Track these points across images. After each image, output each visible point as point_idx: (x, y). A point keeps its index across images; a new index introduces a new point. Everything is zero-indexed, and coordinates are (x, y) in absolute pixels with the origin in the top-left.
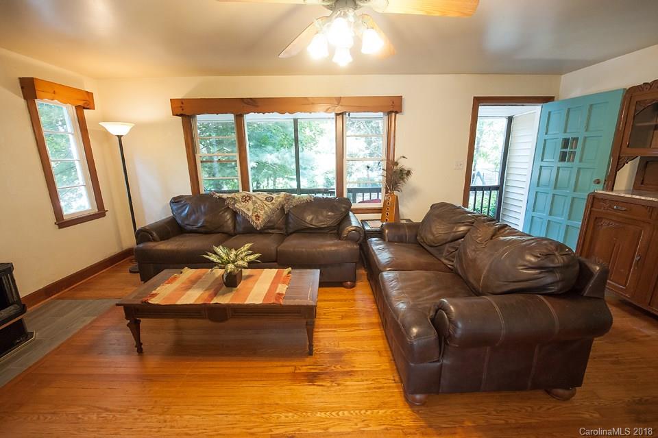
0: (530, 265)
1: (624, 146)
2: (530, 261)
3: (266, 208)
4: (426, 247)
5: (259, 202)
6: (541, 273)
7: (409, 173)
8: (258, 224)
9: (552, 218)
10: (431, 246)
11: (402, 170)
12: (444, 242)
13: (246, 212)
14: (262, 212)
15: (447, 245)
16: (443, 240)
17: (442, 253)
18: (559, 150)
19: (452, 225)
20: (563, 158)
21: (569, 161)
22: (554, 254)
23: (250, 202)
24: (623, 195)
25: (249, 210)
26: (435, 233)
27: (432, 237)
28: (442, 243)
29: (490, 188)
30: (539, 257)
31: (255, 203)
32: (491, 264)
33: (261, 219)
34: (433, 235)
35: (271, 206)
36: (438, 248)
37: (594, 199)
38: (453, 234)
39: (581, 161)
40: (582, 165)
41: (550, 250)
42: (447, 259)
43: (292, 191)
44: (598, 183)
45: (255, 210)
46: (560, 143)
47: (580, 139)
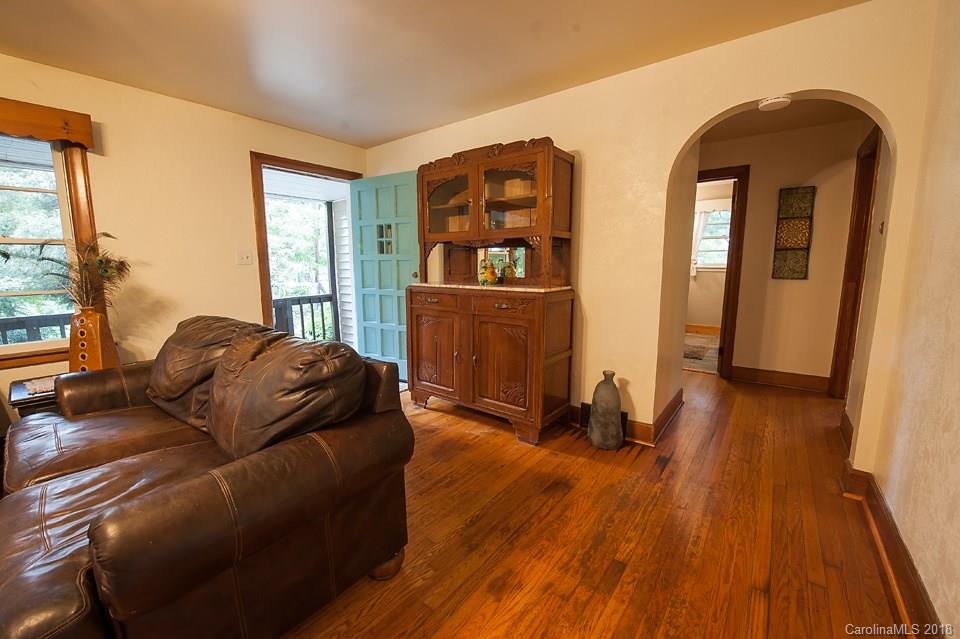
0: (292, 387)
1: (427, 231)
2: (291, 381)
4: (162, 404)
6: (307, 394)
7: (122, 267)
9: (384, 326)
10: (170, 400)
11: (106, 263)
12: (188, 386)
15: (196, 390)
16: (185, 381)
17: (189, 408)
18: (376, 240)
19: (198, 351)
20: (381, 249)
21: (387, 253)
22: (324, 360)
24: (437, 286)
26: (172, 372)
27: (167, 383)
28: (185, 388)
29: (320, 299)
30: (301, 369)
32: (243, 404)
34: (168, 377)
36: (179, 400)
37: (412, 293)
38: (200, 367)
39: (398, 253)
40: (399, 257)
41: (317, 355)
42: (198, 417)
44: (417, 276)
46: (375, 231)
47: (393, 227)
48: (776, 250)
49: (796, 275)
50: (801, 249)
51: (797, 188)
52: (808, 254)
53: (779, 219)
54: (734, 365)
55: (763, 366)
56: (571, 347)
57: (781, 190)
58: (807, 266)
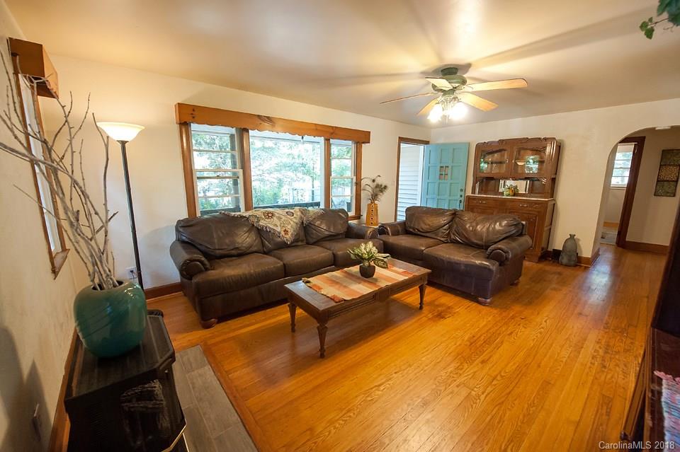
1: (478, 172)
3: (292, 223)
4: (422, 234)
5: (284, 218)
7: (386, 187)
8: (288, 238)
10: (427, 232)
13: (274, 228)
14: (289, 227)
15: (441, 229)
17: (438, 235)
18: (438, 172)
20: (441, 177)
21: (444, 179)
23: (275, 218)
24: (485, 196)
25: (276, 225)
26: (430, 223)
28: (437, 228)
31: (279, 218)
33: (290, 234)
35: (295, 220)
36: (434, 232)
39: (452, 180)
42: (442, 237)
43: (307, 205)
45: (282, 225)
46: (438, 169)
47: (450, 167)
48: (658, 181)
49: (668, 195)
50: (673, 181)
51: (673, 150)
52: (677, 184)
53: (661, 165)
54: (627, 240)
55: (645, 241)
56: (551, 224)
57: (663, 151)
58: (676, 190)
